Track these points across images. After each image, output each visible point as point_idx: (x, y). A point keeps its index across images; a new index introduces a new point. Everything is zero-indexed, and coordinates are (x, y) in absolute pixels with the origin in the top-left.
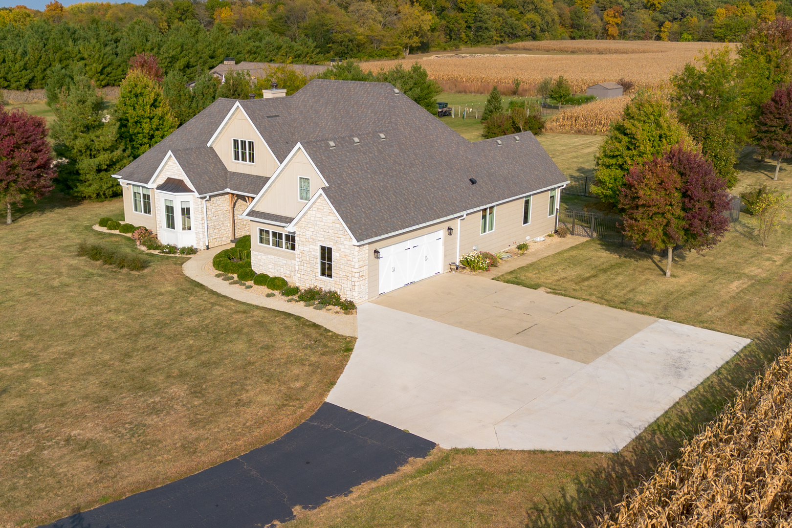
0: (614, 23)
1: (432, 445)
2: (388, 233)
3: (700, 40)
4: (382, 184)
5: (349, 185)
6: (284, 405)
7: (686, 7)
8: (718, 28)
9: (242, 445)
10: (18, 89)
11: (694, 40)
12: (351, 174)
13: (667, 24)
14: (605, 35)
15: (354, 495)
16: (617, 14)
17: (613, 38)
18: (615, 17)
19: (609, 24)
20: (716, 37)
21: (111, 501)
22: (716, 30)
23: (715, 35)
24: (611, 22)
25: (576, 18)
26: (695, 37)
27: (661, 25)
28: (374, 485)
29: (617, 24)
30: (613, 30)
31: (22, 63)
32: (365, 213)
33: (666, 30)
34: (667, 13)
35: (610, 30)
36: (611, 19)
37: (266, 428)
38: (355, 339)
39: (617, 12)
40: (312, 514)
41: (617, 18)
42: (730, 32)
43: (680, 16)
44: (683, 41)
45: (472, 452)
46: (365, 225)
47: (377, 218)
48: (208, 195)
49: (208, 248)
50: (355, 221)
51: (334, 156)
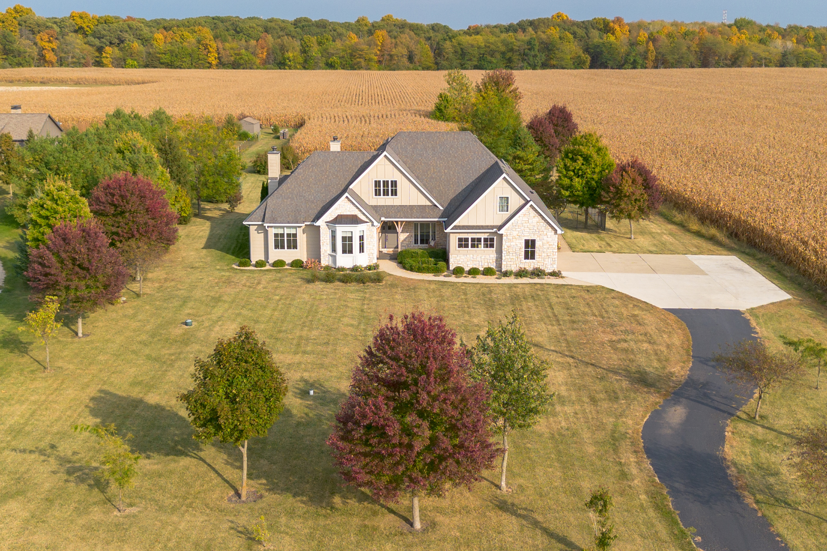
0: (50, 49)
3: (146, 66)
7: (121, 32)
8: (162, 53)
11: (140, 66)
13: (108, 49)
14: (42, 61)
16: (51, 38)
17: (51, 64)
18: (50, 41)
19: (46, 49)
20: (162, 63)
22: (161, 55)
23: (161, 61)
24: (47, 47)
25: (7, 43)
26: (141, 63)
27: (100, 50)
29: (53, 50)
30: (50, 56)
33: (108, 56)
34: (103, 38)
35: (47, 55)
36: (46, 44)
39: (52, 37)
41: (52, 43)
42: (175, 58)
43: (117, 41)
44: (129, 68)
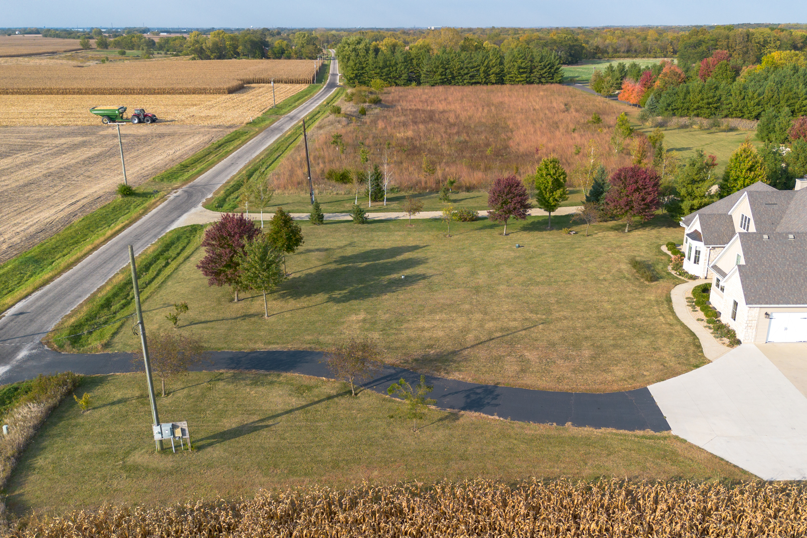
1: (669, 428)
2: (778, 304)
4: (796, 270)
5: (764, 267)
6: (625, 380)
9: (582, 388)
10: (749, 118)
12: (771, 260)
15: (600, 431)
21: (509, 386)
28: (614, 431)
31: (757, 101)
32: (766, 287)
37: (602, 387)
38: (709, 362)
40: (572, 428)
45: (684, 441)
46: (761, 295)
47: (775, 292)
48: (711, 246)
49: (706, 278)
50: (753, 291)
51: (763, 245)
